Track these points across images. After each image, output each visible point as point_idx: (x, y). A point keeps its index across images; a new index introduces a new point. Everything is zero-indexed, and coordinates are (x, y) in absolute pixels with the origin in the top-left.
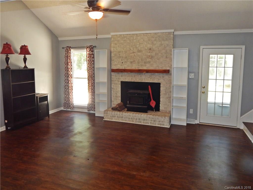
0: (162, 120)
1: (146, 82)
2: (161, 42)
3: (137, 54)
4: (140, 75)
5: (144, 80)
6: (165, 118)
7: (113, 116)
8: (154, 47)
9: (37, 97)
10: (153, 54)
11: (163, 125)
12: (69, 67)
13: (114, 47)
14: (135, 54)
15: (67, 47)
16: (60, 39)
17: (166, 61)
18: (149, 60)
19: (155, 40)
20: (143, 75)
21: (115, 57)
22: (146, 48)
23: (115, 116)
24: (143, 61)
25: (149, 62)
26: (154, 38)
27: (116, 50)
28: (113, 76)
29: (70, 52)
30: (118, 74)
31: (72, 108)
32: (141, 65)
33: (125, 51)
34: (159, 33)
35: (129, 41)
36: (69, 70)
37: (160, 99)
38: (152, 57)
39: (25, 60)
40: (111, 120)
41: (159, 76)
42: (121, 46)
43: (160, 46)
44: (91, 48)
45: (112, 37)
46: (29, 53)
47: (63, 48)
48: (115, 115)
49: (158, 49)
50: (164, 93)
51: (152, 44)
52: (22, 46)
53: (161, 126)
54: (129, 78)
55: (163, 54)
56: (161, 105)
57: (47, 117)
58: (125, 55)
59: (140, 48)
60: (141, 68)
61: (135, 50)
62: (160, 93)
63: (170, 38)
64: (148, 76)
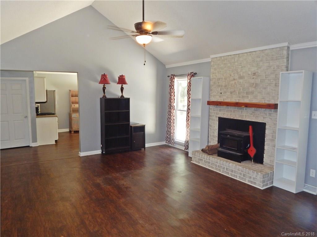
0: (254, 176)
1: (248, 120)
2: (269, 62)
3: (238, 81)
4: (241, 110)
5: (245, 117)
6: (258, 174)
7: (200, 159)
8: (259, 71)
9: (131, 127)
10: (258, 81)
11: (255, 183)
12: (172, 97)
13: (213, 74)
14: (236, 81)
15: (172, 75)
16: (167, 67)
17: (275, 90)
18: (253, 89)
19: (261, 61)
20: (244, 110)
21: (214, 86)
22: (250, 73)
23: (202, 160)
24: (245, 90)
25: (252, 93)
26: (260, 57)
27: (215, 77)
28: (211, 110)
29: (173, 80)
30: (216, 107)
31: (173, 143)
32: (243, 97)
33: (224, 78)
34: (266, 49)
35: (229, 65)
36: (172, 101)
37: (264, 147)
38: (257, 85)
39: (122, 89)
40: (199, 164)
41: (265, 113)
42: (221, 71)
43: (267, 69)
44: (191, 75)
45: (212, 60)
46: (125, 83)
47: (168, 76)
48: (202, 158)
49: (265, 73)
50: (271, 138)
51: (257, 67)
52: (120, 76)
53: (252, 184)
54: (228, 113)
55: (271, 81)
56: (266, 155)
57: (143, 149)
58: (224, 83)
59: (242, 73)
60: (242, 101)
61: (237, 77)
62: (265, 137)
63: (282, 55)
64: (251, 113)
